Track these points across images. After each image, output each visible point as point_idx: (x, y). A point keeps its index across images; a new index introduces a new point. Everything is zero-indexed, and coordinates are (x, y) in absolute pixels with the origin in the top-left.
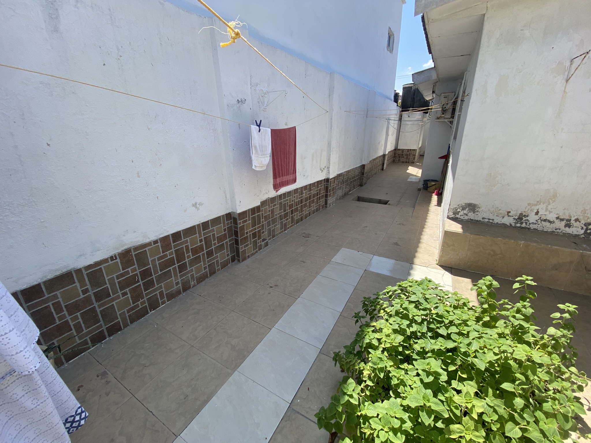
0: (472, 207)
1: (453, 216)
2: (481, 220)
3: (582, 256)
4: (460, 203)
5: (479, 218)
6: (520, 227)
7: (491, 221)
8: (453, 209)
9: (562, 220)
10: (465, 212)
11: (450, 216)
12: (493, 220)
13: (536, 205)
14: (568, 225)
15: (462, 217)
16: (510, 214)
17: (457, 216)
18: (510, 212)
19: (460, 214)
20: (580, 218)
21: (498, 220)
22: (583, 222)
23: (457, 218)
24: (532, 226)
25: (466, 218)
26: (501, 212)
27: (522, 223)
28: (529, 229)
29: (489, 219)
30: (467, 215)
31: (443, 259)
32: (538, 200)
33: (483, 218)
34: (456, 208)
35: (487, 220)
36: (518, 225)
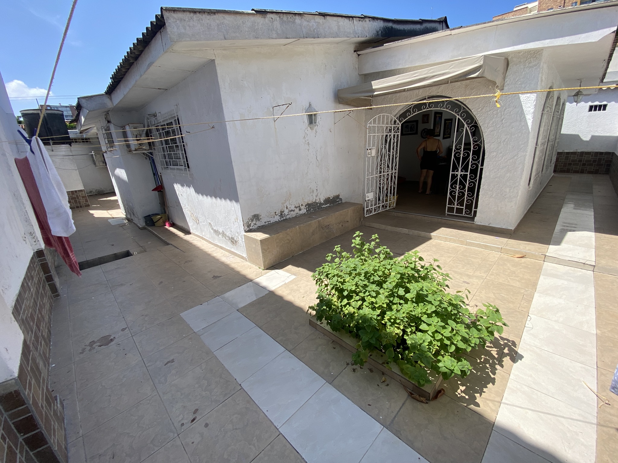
0: (256, 217)
1: (248, 229)
2: (265, 224)
3: (319, 221)
4: (249, 217)
5: (263, 224)
6: (284, 220)
7: (269, 222)
8: (246, 223)
9: (297, 207)
10: (254, 222)
11: (246, 230)
12: (270, 221)
13: (285, 203)
14: (300, 210)
15: (254, 228)
16: (276, 214)
17: (251, 228)
18: (276, 212)
19: (252, 225)
20: (303, 203)
21: (273, 220)
22: (304, 205)
23: (251, 229)
24: (288, 217)
25: (256, 226)
26: (272, 214)
27: (283, 217)
28: (287, 219)
29: (268, 222)
30: (255, 224)
31: (266, 263)
32: (285, 199)
33: (265, 223)
34: (247, 222)
35: (267, 223)
36: (282, 219)
